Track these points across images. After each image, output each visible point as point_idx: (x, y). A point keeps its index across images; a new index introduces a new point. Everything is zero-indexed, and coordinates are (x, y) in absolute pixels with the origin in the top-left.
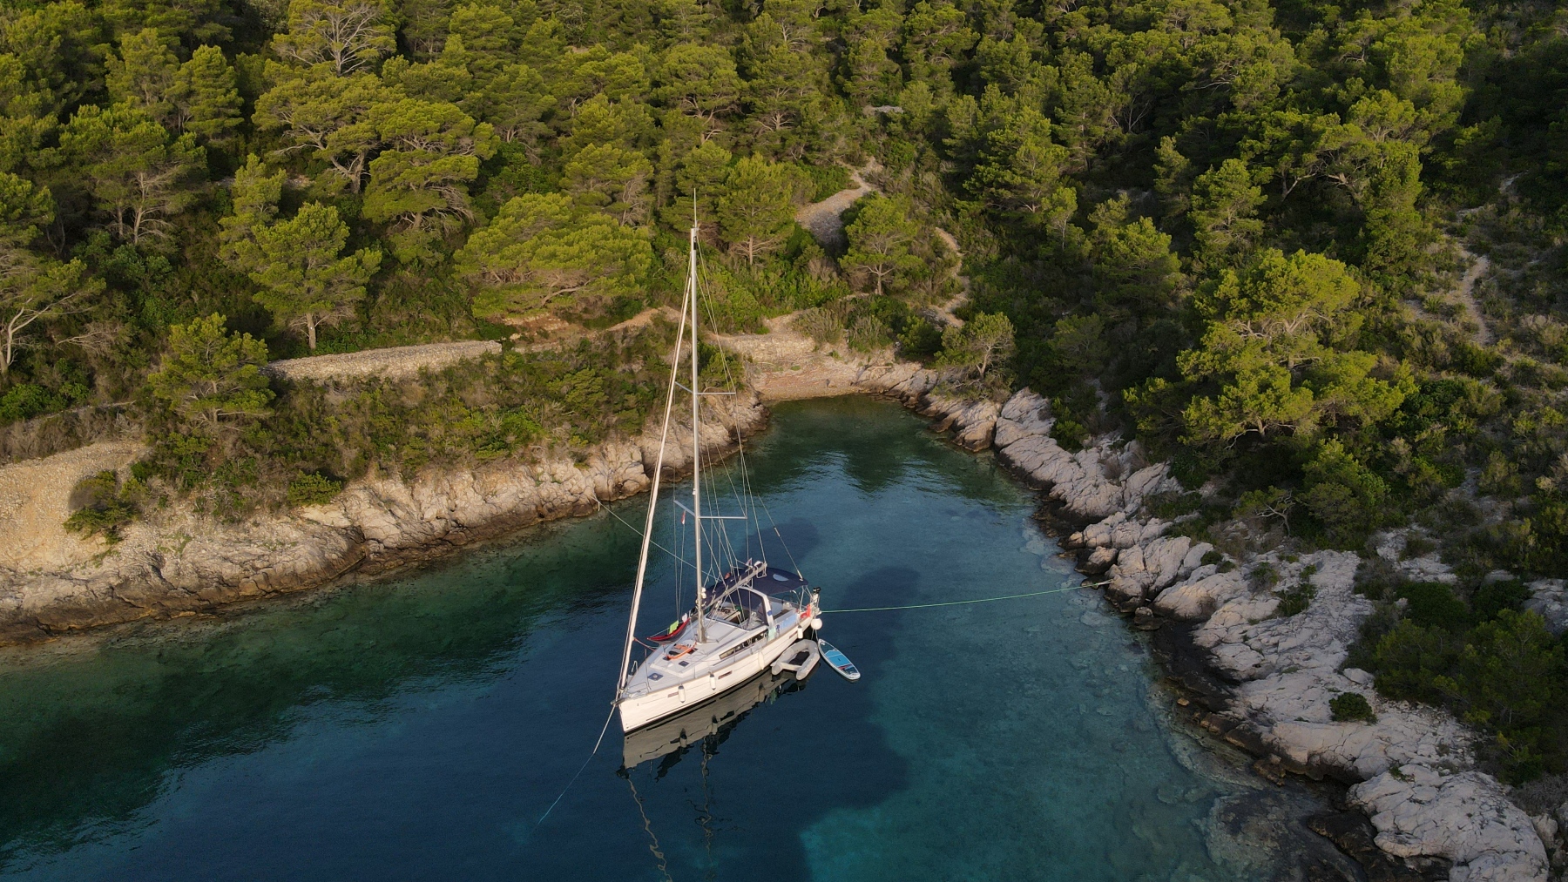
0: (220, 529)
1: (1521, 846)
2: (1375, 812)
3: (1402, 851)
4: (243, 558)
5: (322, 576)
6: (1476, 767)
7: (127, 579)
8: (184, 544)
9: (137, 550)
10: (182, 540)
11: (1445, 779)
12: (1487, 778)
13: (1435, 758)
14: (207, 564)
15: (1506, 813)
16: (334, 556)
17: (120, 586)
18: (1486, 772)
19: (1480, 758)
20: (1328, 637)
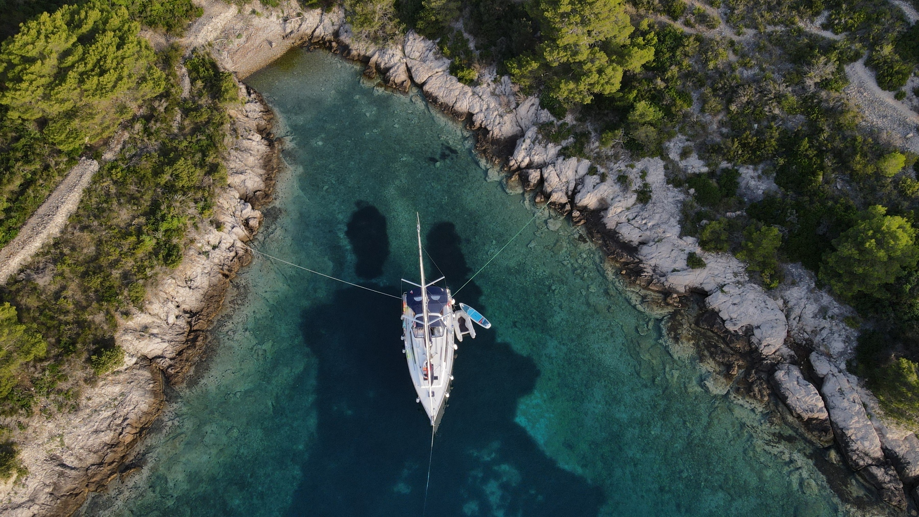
0: (72, 417)
1: (777, 318)
2: (720, 311)
3: (736, 328)
4: (106, 424)
5: (158, 402)
6: (750, 281)
7: (55, 484)
8: (62, 440)
9: (39, 463)
10: (59, 439)
11: (741, 289)
12: (756, 286)
13: (733, 279)
14: (90, 442)
15: (767, 302)
16: (151, 386)
17: (54, 489)
18: (755, 283)
19: (751, 277)
20: (667, 216)
